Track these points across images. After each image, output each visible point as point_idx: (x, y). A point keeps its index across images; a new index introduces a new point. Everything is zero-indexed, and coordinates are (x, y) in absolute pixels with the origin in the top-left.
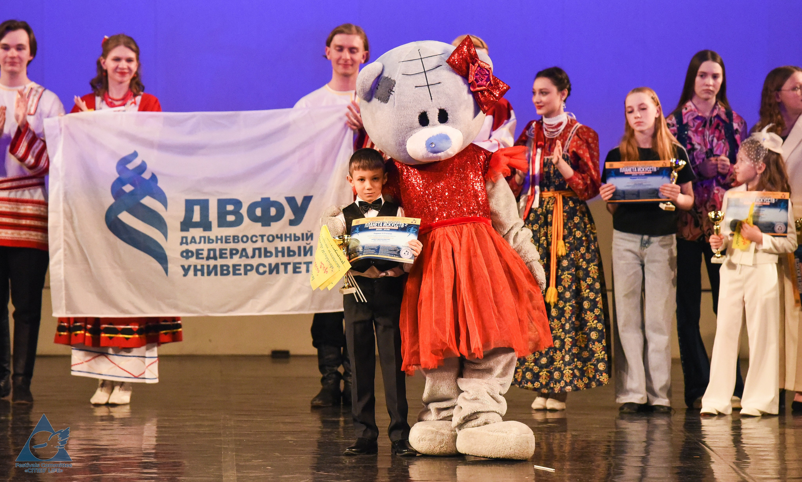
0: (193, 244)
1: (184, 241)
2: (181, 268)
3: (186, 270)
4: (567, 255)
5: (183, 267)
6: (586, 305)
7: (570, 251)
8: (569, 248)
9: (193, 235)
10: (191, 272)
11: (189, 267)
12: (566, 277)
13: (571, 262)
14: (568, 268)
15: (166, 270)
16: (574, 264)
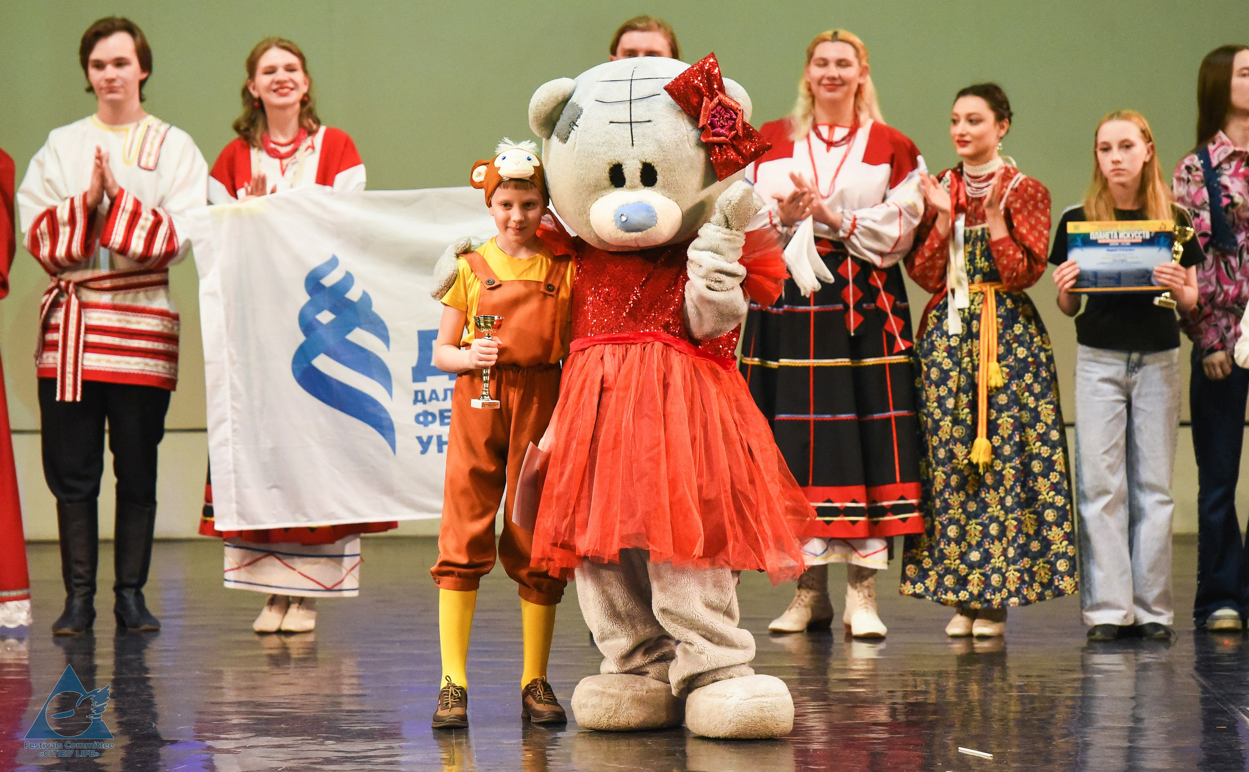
0: (434, 402)
1: (420, 397)
2: (416, 441)
3: (425, 445)
4: (1006, 387)
5: (419, 439)
6: (1036, 466)
7: (1010, 380)
8: (1007, 374)
9: (433, 388)
10: (433, 447)
11: (430, 438)
12: (1005, 422)
13: (1013, 397)
14: (1007, 407)
15: (393, 445)
16: (1015, 400)
